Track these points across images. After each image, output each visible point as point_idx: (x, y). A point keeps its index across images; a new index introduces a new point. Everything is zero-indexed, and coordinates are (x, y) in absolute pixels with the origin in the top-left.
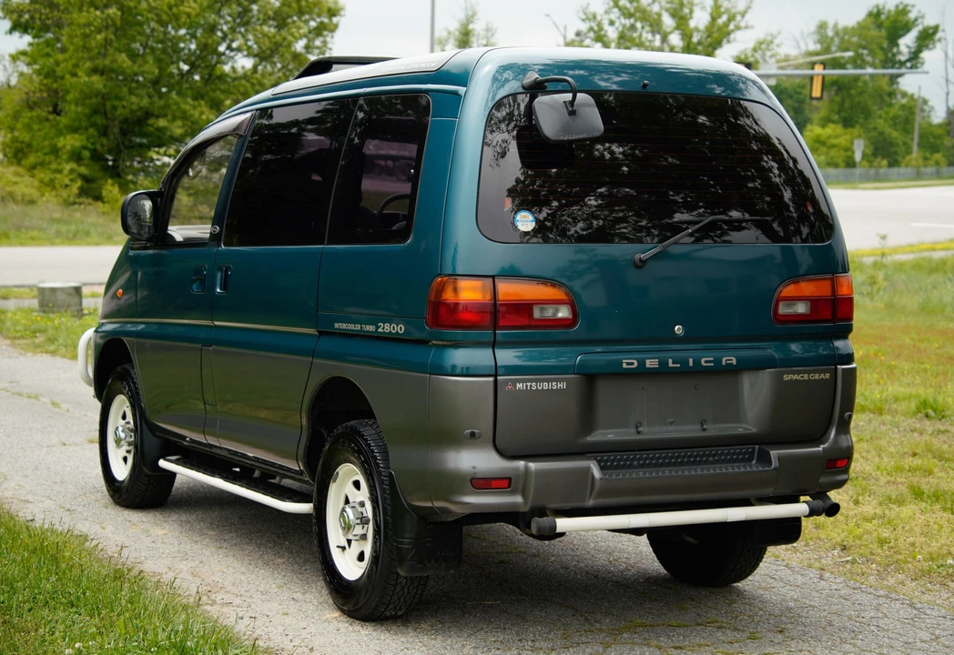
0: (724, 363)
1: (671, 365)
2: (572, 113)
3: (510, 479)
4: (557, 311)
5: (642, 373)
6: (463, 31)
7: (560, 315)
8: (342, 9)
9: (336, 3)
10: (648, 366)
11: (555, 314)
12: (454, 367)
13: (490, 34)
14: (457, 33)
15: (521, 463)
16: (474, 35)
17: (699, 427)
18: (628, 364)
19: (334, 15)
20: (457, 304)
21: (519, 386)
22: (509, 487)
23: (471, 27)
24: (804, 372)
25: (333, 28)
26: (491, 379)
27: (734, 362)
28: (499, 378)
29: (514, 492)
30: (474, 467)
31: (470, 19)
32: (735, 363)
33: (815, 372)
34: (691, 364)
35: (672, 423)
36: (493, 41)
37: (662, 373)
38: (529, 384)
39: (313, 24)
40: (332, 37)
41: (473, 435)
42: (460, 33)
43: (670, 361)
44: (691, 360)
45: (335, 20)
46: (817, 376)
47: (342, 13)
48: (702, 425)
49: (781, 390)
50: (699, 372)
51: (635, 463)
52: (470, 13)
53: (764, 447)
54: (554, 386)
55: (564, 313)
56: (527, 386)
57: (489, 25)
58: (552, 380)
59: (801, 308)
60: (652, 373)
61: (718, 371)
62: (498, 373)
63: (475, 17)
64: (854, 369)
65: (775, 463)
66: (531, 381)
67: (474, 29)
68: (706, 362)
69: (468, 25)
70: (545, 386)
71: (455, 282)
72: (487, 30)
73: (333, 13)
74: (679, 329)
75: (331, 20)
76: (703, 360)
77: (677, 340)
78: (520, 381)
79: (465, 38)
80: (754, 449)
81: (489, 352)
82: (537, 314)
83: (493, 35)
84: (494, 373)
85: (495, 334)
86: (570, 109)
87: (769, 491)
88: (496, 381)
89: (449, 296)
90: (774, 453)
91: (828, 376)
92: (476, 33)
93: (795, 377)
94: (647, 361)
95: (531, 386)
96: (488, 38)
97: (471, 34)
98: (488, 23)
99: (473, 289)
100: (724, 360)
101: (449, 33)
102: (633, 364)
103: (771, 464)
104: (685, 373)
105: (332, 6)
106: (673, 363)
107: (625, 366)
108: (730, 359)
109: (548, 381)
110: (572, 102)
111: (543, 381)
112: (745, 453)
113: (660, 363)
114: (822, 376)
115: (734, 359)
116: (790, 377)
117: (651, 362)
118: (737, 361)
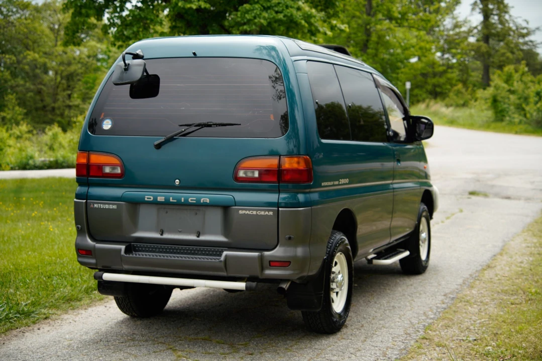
0: (202, 202)
1: (171, 200)
2: (126, 70)
3: (91, 251)
5: (155, 203)
7: (116, 171)
10: (158, 200)
15: (94, 244)
17: (195, 235)
18: (148, 198)
21: (96, 205)
22: (91, 255)
24: (254, 210)
26: (85, 201)
28: (88, 201)
29: (93, 258)
30: (78, 243)
32: (208, 202)
33: (261, 210)
34: (183, 201)
35: (180, 232)
38: (99, 205)
41: (78, 228)
43: (171, 198)
44: (183, 198)
46: (262, 213)
53: (222, 249)
54: (111, 207)
58: (110, 204)
60: (161, 204)
61: (198, 205)
65: (222, 258)
68: (191, 200)
70: (107, 206)
74: (177, 182)
77: (176, 187)
81: (87, 188)
84: (86, 198)
85: (88, 179)
86: (124, 67)
90: (224, 253)
91: (271, 213)
93: (247, 212)
94: (159, 197)
100: (202, 199)
102: (150, 198)
104: (178, 204)
106: (173, 199)
107: (146, 199)
108: (206, 199)
109: (108, 204)
110: (126, 64)
111: (106, 203)
113: (165, 199)
114: (267, 213)
115: (208, 200)
116: (244, 212)
117: (161, 199)
118: (210, 201)
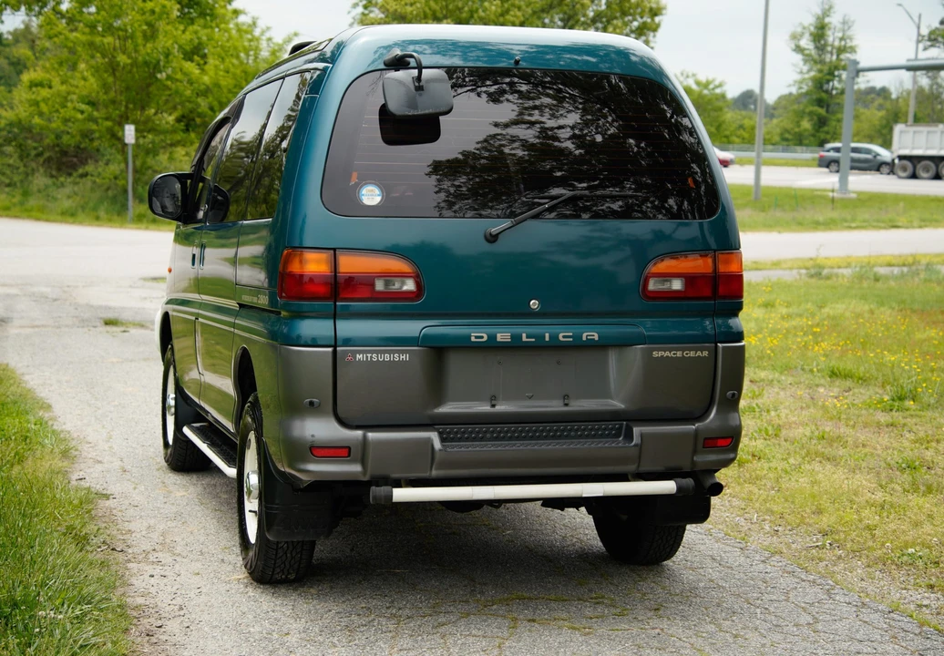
0: (584, 339)
2: (419, 88)
3: (349, 448)
4: (403, 284)
5: (492, 347)
6: (819, 25)
7: (405, 288)
8: (665, 8)
9: (658, 3)
10: (499, 339)
11: (401, 287)
12: (299, 337)
13: (846, 28)
14: (812, 29)
15: (359, 433)
16: (830, 29)
17: (561, 402)
18: (476, 337)
19: (656, 15)
20: (301, 276)
21: (359, 357)
22: (349, 456)
23: (827, 20)
24: (677, 350)
25: (655, 28)
26: (330, 349)
27: (596, 337)
28: (338, 348)
29: (353, 461)
30: (313, 436)
31: (826, 13)
32: (597, 339)
33: (691, 349)
34: (547, 339)
35: (530, 398)
36: (848, 33)
37: (515, 347)
38: (369, 355)
39: (635, 24)
40: (654, 36)
41: (311, 403)
42: (816, 27)
43: (524, 335)
44: (547, 335)
45: (657, 19)
46: (692, 354)
47: (664, 12)
48: (564, 399)
49: (651, 366)
50: (556, 347)
51: (488, 435)
52: (827, 7)
53: (630, 423)
54: (396, 357)
55: (410, 286)
56: (367, 357)
57: (847, 18)
58: (394, 352)
59: (677, 285)
60: (503, 347)
61: (578, 346)
62: (338, 344)
63: (832, 11)
64: (743, 346)
65: (636, 440)
66: (372, 352)
67: (830, 23)
68: (564, 337)
69: (823, 18)
70: (387, 357)
71: (301, 255)
72: (844, 23)
73: (655, 13)
74: (534, 303)
75: (653, 20)
76: (561, 335)
77: (533, 314)
78: (360, 352)
79: (820, 32)
80: (621, 425)
81: (329, 323)
82: (380, 286)
83: (849, 28)
84: (333, 343)
85: (335, 305)
86: (417, 84)
87: (631, 468)
88: (335, 352)
89: (295, 268)
90: (636, 430)
91: (705, 353)
92: (832, 26)
93: (667, 354)
94: (499, 335)
95: (371, 357)
96: (844, 31)
97: (827, 28)
98: (845, 16)
99: (318, 262)
100: (585, 335)
101: (804, 28)
102: (482, 337)
103: (632, 441)
104: (539, 347)
105: (654, 6)
106: (527, 337)
107: (473, 339)
108: (591, 334)
109: (389, 352)
110: (419, 78)
111: (385, 352)
112: (612, 429)
113: (512, 337)
114: (699, 353)
115: (596, 335)
116: (661, 354)
117: (503, 336)
118: (599, 337)
